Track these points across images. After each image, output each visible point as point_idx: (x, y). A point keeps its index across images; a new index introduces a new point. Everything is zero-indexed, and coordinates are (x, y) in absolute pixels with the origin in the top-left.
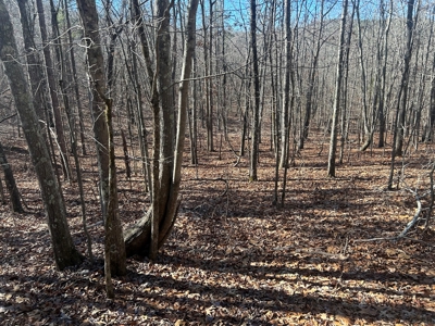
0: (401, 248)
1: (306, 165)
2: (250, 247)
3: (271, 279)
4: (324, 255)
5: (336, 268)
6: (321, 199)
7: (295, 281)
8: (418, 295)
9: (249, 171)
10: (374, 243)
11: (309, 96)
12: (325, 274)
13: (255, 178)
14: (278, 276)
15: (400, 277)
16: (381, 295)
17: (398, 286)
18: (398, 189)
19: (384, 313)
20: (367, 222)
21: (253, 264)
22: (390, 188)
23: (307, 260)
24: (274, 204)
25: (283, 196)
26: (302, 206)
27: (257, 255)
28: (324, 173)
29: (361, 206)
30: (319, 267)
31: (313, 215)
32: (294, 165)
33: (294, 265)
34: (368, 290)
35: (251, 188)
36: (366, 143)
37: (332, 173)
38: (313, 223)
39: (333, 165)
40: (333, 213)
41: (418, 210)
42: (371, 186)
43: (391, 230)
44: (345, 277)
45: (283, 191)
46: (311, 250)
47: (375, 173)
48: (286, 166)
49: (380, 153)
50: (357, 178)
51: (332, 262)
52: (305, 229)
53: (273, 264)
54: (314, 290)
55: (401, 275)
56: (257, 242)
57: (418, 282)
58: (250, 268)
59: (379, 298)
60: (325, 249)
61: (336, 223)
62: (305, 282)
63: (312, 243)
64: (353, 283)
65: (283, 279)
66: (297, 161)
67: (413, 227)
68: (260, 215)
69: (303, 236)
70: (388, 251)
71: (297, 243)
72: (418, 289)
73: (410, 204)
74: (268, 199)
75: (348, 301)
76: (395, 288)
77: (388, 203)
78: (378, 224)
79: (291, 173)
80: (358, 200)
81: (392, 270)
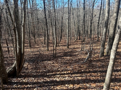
0: (85, 65)
1: (62, 46)
2: (47, 69)
3: (53, 77)
4: (67, 69)
5: (69, 72)
6: (66, 54)
7: (59, 77)
8: (89, 76)
9: (47, 48)
10: (78, 64)
11: (61, 27)
12: (67, 74)
13: (48, 50)
14: (55, 76)
15: (85, 72)
16: (80, 77)
17: (84, 74)
18: (84, 50)
19: (81, 82)
20: (77, 59)
21: (48, 74)
22: (82, 50)
23: (62, 71)
24: (54, 57)
25: (56, 54)
26: (61, 57)
27: (49, 71)
28: (66, 47)
29: (75, 55)
30: (65, 72)
31: (63, 59)
32: (59, 46)
33: (59, 73)
34: (77, 77)
35: (47, 53)
36: (76, 39)
37: (68, 47)
38: (64, 61)
39: (68, 45)
40: (69, 57)
41: (88, 55)
42: (77, 50)
43: (82, 60)
44: (72, 74)
45: (56, 53)
46: (63, 68)
47: (78, 47)
48: (56, 46)
49: (79, 41)
50: (74, 48)
51: (68, 70)
52: (62, 63)
53: (53, 73)
54: (64, 79)
55: (85, 71)
56: (49, 68)
57: (89, 73)
58: (47, 75)
59: (80, 78)
60: (67, 67)
61: (69, 60)
62: (62, 77)
63: (63, 66)
64: (73, 75)
65: (56, 77)
67: (87, 59)
68: (50, 60)
69: (61, 65)
70: (82, 66)
71: (60, 67)
72: (89, 74)
73: (86, 54)
74: (52, 56)
75: (73, 80)
76: (84, 75)
77: (81, 54)
78: (79, 59)
79: (58, 48)
80: (74, 54)
81: (83, 71)
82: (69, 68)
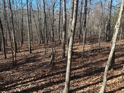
0: (48, 68)
1: (24, 51)
2: (5, 81)
3: (13, 89)
4: (29, 76)
5: (33, 79)
6: (28, 60)
7: (21, 87)
8: (52, 79)
9: (4, 56)
10: (42, 69)
12: (30, 81)
13: (6, 58)
14: (15, 87)
15: (48, 76)
16: (44, 82)
17: (48, 78)
18: (47, 54)
19: (45, 86)
20: (40, 64)
21: (6, 87)
22: (45, 54)
23: (24, 79)
24: (13, 65)
25: (16, 62)
26: (22, 64)
27: (8, 83)
28: (28, 52)
29: (39, 60)
30: (28, 80)
31: (26, 65)
32: (20, 52)
33: (20, 82)
34: (41, 82)
35: (5, 62)
36: (39, 43)
37: (31, 52)
38: (26, 68)
39: (31, 50)
40: (32, 63)
41: (51, 58)
42: (41, 54)
43: (46, 64)
44: (35, 80)
45: (16, 60)
46: (25, 76)
47: (42, 51)
48: (16, 52)
49: (43, 45)
50: (37, 53)
51: (31, 77)
52: (24, 70)
53: (13, 84)
54: (27, 87)
55: (48, 75)
56: (8, 79)
57: (52, 76)
58: (5, 88)
59: (44, 83)
60: (29, 75)
61: (33, 66)
62: (24, 86)
63: (26, 74)
64: (37, 81)
65: (17, 88)
66: (20, 50)
67: (51, 62)
68: (8, 70)
69: (23, 72)
70: (45, 70)
71: (21, 75)
72: (52, 77)
73: (50, 57)
74: (11, 64)
75: (36, 86)
76: (47, 79)
77: (45, 58)
78: (43, 64)
79: (18, 54)
80: (38, 59)
81: (46, 75)
82: (33, 75)
